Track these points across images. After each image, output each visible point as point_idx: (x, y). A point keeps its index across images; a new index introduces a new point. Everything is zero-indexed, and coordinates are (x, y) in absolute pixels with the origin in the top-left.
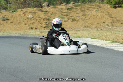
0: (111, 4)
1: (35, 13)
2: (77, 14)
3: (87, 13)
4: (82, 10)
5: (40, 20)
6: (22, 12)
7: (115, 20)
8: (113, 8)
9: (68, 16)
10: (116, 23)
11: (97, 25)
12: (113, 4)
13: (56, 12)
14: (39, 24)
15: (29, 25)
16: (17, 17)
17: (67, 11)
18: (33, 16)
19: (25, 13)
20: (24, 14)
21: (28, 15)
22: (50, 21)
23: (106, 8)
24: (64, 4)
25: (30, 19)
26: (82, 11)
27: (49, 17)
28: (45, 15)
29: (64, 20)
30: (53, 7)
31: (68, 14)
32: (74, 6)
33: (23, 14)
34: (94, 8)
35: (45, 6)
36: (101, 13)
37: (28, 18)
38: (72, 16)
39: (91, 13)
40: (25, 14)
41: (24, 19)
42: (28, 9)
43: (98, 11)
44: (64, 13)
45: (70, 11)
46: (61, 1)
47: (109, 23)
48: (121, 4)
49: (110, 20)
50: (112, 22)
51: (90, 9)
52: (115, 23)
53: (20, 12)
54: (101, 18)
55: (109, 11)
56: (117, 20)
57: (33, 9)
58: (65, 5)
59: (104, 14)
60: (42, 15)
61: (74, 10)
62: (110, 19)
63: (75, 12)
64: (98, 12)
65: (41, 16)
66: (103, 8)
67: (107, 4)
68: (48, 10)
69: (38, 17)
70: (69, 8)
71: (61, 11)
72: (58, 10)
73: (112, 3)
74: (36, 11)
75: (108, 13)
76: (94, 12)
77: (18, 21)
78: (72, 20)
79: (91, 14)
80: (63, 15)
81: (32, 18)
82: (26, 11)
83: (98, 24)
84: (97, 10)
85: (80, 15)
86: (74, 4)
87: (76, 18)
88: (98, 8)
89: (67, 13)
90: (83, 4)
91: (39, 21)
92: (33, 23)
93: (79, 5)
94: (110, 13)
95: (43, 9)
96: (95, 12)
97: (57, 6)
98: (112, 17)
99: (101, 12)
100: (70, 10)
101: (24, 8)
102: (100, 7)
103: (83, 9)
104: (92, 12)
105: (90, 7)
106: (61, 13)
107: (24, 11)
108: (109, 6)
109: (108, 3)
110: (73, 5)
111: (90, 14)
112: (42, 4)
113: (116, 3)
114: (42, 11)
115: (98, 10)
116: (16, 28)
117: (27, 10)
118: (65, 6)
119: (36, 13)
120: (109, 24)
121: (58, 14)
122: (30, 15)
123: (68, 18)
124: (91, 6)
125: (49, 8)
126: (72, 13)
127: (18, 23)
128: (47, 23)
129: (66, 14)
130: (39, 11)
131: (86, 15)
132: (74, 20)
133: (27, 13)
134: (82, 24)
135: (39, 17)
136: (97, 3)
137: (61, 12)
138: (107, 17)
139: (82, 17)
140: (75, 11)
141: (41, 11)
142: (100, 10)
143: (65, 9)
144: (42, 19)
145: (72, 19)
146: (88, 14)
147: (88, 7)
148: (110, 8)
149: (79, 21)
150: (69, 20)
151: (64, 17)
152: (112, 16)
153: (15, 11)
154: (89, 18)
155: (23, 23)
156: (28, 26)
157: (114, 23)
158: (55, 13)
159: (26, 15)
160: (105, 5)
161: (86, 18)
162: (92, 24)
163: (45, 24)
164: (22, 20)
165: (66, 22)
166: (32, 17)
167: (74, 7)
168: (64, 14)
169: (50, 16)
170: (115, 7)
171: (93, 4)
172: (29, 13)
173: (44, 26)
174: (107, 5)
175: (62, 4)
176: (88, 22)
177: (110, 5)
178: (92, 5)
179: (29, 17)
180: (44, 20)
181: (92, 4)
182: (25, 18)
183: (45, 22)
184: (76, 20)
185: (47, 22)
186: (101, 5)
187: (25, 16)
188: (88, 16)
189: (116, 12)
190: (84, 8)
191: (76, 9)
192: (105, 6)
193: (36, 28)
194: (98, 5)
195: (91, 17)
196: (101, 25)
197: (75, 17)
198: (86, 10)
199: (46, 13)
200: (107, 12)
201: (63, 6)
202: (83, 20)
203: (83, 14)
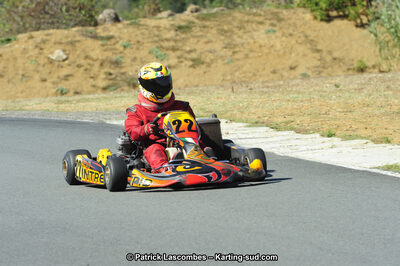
0: (315, 8)
1: (72, 43)
2: (207, 43)
3: (238, 41)
4: (223, 30)
5: (89, 67)
6: (31, 41)
7: (329, 58)
8: (322, 20)
9: (178, 49)
10: (332, 67)
11: (272, 76)
12: (321, 9)
13: (140, 38)
14: (85, 79)
15: (53, 83)
16: (15, 59)
17: (177, 35)
18: (68, 54)
19: (42, 46)
20: (39, 47)
21: (51, 50)
22: (121, 68)
23: (299, 23)
24: (165, 14)
25: (57, 64)
26: (222, 32)
27: (118, 56)
28: (105, 51)
29: (166, 63)
30: (131, 24)
31: (180, 44)
32: (198, 18)
33: (36, 47)
34: (261, 23)
35: (105, 21)
36: (284, 38)
37: (51, 62)
38: (190, 51)
39: (252, 38)
40: (41, 49)
41: (39, 64)
42: (51, 31)
43: (275, 31)
44: (167, 40)
45: (183, 36)
46: (156, 5)
47: (308, 68)
48: (346, 6)
49: (313, 61)
50: (317, 67)
51: (249, 27)
52: (330, 69)
53: (26, 42)
54: (284, 53)
55: (309, 33)
56: (335, 59)
57: (66, 32)
58: (171, 15)
59: (293, 42)
60: (96, 50)
61: (196, 31)
62: (311, 55)
63: (201, 36)
64: (273, 37)
65: (93, 55)
66: (291, 22)
67: (302, 10)
68: (116, 35)
69: (83, 56)
70: (183, 24)
71: (155, 36)
72: (147, 32)
73: (317, 4)
74: (78, 38)
75: (306, 37)
76: (260, 35)
77: (21, 72)
78: (191, 63)
79: (252, 41)
80: (162, 47)
81: (64, 60)
82: (45, 38)
83: (274, 72)
84: (270, 28)
85: (218, 46)
86: (197, 11)
87: (203, 56)
88: (275, 22)
89: (176, 41)
90: (227, 11)
91: (86, 70)
92: (67, 77)
93: (214, 15)
94: (311, 38)
95: (100, 31)
96: (263, 36)
97: (143, 21)
98: (318, 51)
99: (283, 35)
100: (185, 32)
101: (38, 29)
102: (280, 20)
103: (226, 28)
104: (256, 34)
105: (248, 22)
106: (156, 42)
107: (38, 40)
108: (308, 16)
109: (304, 6)
110: (196, 14)
111: (248, 43)
112: (98, 13)
113: (332, 6)
114: (95, 37)
115: (275, 29)
116: (12, 93)
117: (47, 35)
118: (170, 18)
119: (77, 44)
120: (309, 73)
121: (146, 45)
122: (57, 51)
123: (179, 58)
124: (251, 18)
125: (119, 25)
126: (192, 40)
127: (20, 77)
128: (110, 74)
129: (172, 43)
130: (86, 36)
131: (235, 46)
132: (197, 62)
133: (47, 46)
134: (224, 75)
135: (87, 57)
136: (269, 7)
137: (156, 39)
138: (301, 49)
139: (222, 53)
140: (200, 33)
141: (91, 37)
142: (281, 28)
143: (169, 30)
144: (97, 64)
145: (193, 60)
146: (243, 44)
147: (241, 21)
148: (312, 22)
149: (214, 65)
150: (183, 64)
151: (167, 52)
152: (319, 47)
153: (9, 40)
154: (247, 56)
155: (37, 77)
156: (51, 86)
157: (324, 67)
158: (138, 42)
159: (45, 51)
160: (294, 13)
161: (237, 56)
162: (254, 75)
163: (106, 78)
164: (31, 66)
165: (174, 71)
166: (65, 57)
167: (196, 21)
168: (166, 44)
169: (121, 53)
170: (329, 19)
171: (259, 12)
172: (55, 43)
173: (102, 83)
174: (304, 13)
175: (160, 12)
176: (242, 66)
177: (312, 11)
178: (255, 15)
179: (54, 57)
180: (102, 64)
181: (255, 11)
182: (42, 61)
183: (106, 73)
184: (203, 63)
185: (112, 71)
186: (284, 12)
187: (40, 54)
188: (242, 49)
189: (330, 33)
190: (230, 23)
191: (204, 27)
192: (294, 16)
193: (77, 93)
194: (272, 13)
195: (252, 51)
196: (282, 76)
197: (201, 53)
198: (236, 30)
199: (109, 43)
200: (301, 35)
201: (161, 18)
202: (227, 63)
203: (226, 42)
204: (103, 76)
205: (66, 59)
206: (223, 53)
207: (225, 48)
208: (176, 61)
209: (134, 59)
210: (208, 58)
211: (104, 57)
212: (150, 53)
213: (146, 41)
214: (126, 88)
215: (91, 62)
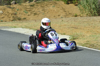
0: (65, 1)
1: (4, 9)
2: (38, 9)
5: (8, 15)
8: (66, 4)
10: (69, 15)
13: (21, 8)
14: (8, 18)
22: (16, 15)
23: (61, 4)
25: (0, 14)
26: (42, 7)
28: (13, 11)
29: (27, 14)
30: (19, 5)
31: (31, 10)
34: (51, 4)
35: (13, 4)
38: (34, 11)
44: (28, 8)
45: (32, 7)
47: (63, 16)
50: (65, 15)
54: (57, 12)
56: (69, 13)
57: (3, 6)
59: (59, 9)
60: (10, 11)
63: (36, 8)
64: (54, 8)
65: (10, 12)
66: (59, 4)
67: (62, 1)
68: (15, 7)
69: (7, 12)
70: (32, 4)
72: (23, 7)
74: (6, 8)
75: (62, 8)
78: (34, 14)
79: (49, 9)
81: (2, 13)
83: (54, 17)
84: (54, 6)
85: (41, 10)
88: (55, 4)
89: (30, 9)
90: (43, 1)
92: (3, 18)
93: (40, 2)
94: (64, 8)
95: (11, 6)
96: (52, 8)
97: (22, 4)
98: (65, 11)
99: (57, 7)
103: (43, 5)
104: (50, 7)
105: (48, 4)
108: (63, 3)
110: (35, 2)
112: (11, 2)
114: (10, 8)
118: (29, 3)
119: (6, 9)
121: (23, 10)
123: (31, 13)
125: (16, 5)
126: (34, 9)
128: (14, 17)
129: (29, 9)
130: (8, 7)
131: (45, 10)
132: (35, 14)
137: (25, 8)
138: (61, 11)
140: (36, 7)
143: (29, 6)
144: (10, 14)
145: (34, 13)
146: (47, 10)
147: (46, 4)
149: (39, 15)
150: (32, 15)
151: (28, 12)
154: (48, 13)
157: (67, 16)
158: (21, 9)
160: (60, 2)
161: (45, 13)
162: (50, 17)
165: (29, 16)
166: (2, 12)
167: (35, 4)
168: (28, 10)
169: (16, 12)
170: (68, 4)
173: (11, 19)
175: (27, 1)
176: (47, 15)
178: (50, 2)
180: (12, 14)
183: (13, 17)
184: (37, 14)
185: (14, 16)
186: (57, 2)
189: (68, 7)
191: (37, 5)
193: (5, 21)
194: (54, 2)
195: (49, 11)
196: (56, 18)
197: (36, 12)
198: (45, 6)
199: (14, 9)
201: (27, 3)
202: (43, 14)
203: (43, 9)
204: (12, 17)
205: (3, 13)
206: (42, 12)
207: (42, 10)
208: (30, 14)
209: (20, 13)
210: (38, 13)
211: (12, 13)
212: (24, 12)
213: (23, 9)
214: (18, 20)
215: (9, 14)
